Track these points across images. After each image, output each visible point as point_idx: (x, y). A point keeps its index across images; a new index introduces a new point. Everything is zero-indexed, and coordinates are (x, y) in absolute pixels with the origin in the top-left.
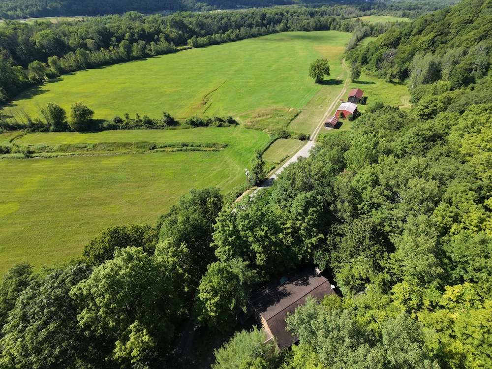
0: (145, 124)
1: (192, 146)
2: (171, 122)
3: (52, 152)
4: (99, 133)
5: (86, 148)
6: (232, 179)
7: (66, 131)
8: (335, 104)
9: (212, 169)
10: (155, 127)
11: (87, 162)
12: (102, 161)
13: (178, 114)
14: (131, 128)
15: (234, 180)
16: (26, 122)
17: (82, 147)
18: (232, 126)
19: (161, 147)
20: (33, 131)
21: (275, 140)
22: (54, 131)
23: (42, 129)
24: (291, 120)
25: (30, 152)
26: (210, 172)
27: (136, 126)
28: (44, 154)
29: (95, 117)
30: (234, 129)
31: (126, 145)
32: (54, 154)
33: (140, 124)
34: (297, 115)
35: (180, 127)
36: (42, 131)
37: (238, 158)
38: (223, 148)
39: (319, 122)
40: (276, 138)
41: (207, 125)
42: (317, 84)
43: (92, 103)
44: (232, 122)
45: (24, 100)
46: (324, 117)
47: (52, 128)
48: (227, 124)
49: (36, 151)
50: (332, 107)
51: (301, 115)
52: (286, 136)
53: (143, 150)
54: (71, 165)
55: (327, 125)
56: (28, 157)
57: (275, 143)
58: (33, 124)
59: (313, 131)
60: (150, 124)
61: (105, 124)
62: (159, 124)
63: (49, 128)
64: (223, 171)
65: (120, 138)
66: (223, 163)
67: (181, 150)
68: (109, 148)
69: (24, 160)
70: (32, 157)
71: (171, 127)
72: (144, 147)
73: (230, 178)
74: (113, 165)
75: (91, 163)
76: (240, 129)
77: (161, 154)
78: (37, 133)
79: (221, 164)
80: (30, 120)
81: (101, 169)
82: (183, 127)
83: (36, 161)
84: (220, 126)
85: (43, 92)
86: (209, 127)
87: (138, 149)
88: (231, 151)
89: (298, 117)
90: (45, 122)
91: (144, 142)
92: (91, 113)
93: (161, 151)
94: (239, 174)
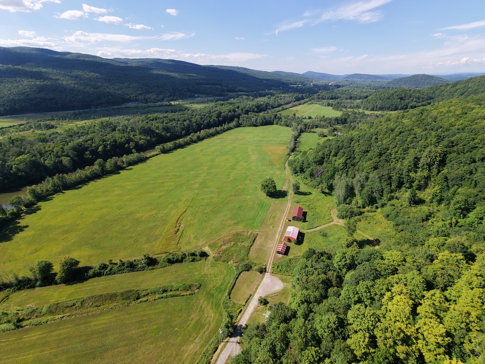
0: (127, 267)
1: (171, 291)
2: (152, 262)
3: (41, 316)
4: (85, 282)
5: (74, 307)
6: (208, 328)
7: (51, 285)
8: (283, 223)
9: (191, 318)
10: (136, 270)
11: (77, 325)
12: (90, 322)
13: (155, 248)
14: (114, 273)
15: (209, 330)
16: (13, 280)
17: (70, 305)
18: (203, 259)
19: (144, 296)
20: (20, 289)
21: (240, 273)
22: (40, 286)
23: (29, 286)
24: (251, 246)
25: (19, 321)
26: (189, 322)
27: (119, 271)
28: (34, 321)
29: (80, 265)
30: (205, 263)
31: (112, 297)
32: (44, 319)
33: (122, 268)
34: (255, 239)
35: (159, 266)
36: (28, 288)
37: (211, 301)
38: (198, 290)
39: (273, 247)
40: (240, 271)
41: (181, 261)
42: (268, 197)
43: (73, 241)
44: (204, 255)
45: (4, 243)
46: (276, 241)
47: (38, 283)
48: (198, 257)
49: (26, 318)
50: (281, 228)
51: (257, 238)
52: (248, 268)
53: (129, 301)
54: (63, 331)
55: (279, 252)
56: (18, 327)
57: (239, 277)
58: (20, 282)
59: (268, 260)
60: (132, 267)
61: (91, 273)
62: (139, 266)
63: (36, 283)
64: (199, 319)
65: (106, 287)
66: (199, 309)
67: (162, 298)
68: (96, 304)
69: (14, 331)
70: (22, 327)
71: (150, 267)
72: (128, 298)
73: (206, 328)
74: (102, 326)
75: (82, 326)
76: (210, 263)
77: (145, 305)
78: (22, 291)
79: (198, 311)
80: (17, 279)
81: (92, 333)
82: (161, 266)
83: (28, 331)
84: (193, 260)
85: (22, 229)
86: (184, 263)
87: (124, 301)
88: (205, 293)
89: (256, 241)
90: (33, 278)
91: (128, 292)
92: (77, 263)
93: (145, 301)
94: (213, 321)
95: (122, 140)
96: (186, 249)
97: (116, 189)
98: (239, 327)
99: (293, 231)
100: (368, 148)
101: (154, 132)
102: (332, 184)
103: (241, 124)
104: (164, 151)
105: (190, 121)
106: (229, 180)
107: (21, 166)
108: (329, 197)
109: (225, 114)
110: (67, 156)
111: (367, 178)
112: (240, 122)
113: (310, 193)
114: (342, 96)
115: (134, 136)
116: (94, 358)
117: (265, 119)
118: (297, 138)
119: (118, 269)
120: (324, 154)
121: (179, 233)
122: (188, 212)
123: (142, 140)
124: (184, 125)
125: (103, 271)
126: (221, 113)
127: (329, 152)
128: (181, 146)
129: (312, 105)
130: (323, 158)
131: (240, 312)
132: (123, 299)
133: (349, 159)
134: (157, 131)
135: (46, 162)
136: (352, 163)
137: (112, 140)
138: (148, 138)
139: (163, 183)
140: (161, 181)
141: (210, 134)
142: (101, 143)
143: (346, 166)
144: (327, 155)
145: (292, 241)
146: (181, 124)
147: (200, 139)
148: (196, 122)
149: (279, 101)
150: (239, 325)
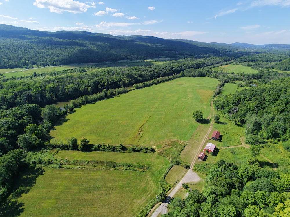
0: (111, 149)
1: (132, 167)
2: (124, 149)
3: (70, 165)
4: (90, 152)
5: (84, 164)
6: (150, 193)
7: (76, 150)
8: (205, 140)
9: (141, 185)
10: (115, 151)
11: (85, 173)
12: (91, 173)
13: (126, 141)
14: (105, 151)
15: (151, 194)
16: (61, 144)
17: (83, 162)
18: (152, 152)
19: (118, 166)
20: (63, 149)
21: (173, 166)
22: (71, 150)
23: (66, 149)
24: (181, 151)
25: (61, 164)
26: (140, 187)
27: (107, 150)
28: (67, 166)
29: (89, 143)
30: (152, 155)
31: (102, 163)
32: (71, 166)
33: (109, 149)
34: (185, 147)
35: (127, 151)
36: (66, 150)
37: (154, 178)
38: (147, 170)
39: (196, 154)
40: (173, 165)
41: (140, 151)
42: (197, 122)
43: (88, 130)
44: (153, 150)
45: (59, 126)
46: (198, 150)
47: (70, 148)
48: (149, 151)
49: (64, 164)
50: (203, 143)
51: (186, 146)
52: (178, 164)
53: (110, 167)
54: (79, 175)
55: (199, 158)
56: (60, 167)
57: (172, 168)
58: (63, 146)
59: (192, 161)
60: (114, 149)
61: (94, 148)
62: (117, 149)
63: (69, 148)
64: (146, 187)
65: (100, 157)
66: (146, 181)
67: (127, 169)
68: (94, 165)
69: (58, 169)
70: (62, 168)
71: (123, 151)
72: (110, 165)
73: (149, 193)
74: (96, 177)
75: (87, 174)
76: (155, 155)
77: (118, 171)
78: (64, 151)
79: (145, 182)
80: (62, 144)
81: (91, 180)
82: (128, 152)
83: (64, 170)
84: (146, 152)
85: (67, 120)
86: (141, 152)
87: (107, 167)
88: (150, 172)
89: (185, 148)
90: (68, 145)
91: (110, 162)
92: (88, 142)
93: (118, 169)
94: (153, 190)
95: (117, 80)
96: (143, 145)
97: (111, 106)
98: (168, 197)
99: (211, 146)
100: (277, 97)
101: (133, 77)
102: (243, 120)
103: (185, 75)
104: (138, 88)
105: (154, 72)
106: (173, 108)
107: (70, 90)
108: (240, 128)
109: (175, 68)
110: (90, 86)
111: (273, 119)
112: (184, 74)
113: (226, 124)
114: (260, 60)
115: (123, 78)
116: (90, 192)
117: (201, 73)
118: (222, 86)
119: (107, 149)
120: (240, 98)
121: (140, 135)
122: (147, 124)
123: (127, 81)
124: (150, 74)
125: (100, 148)
126: (173, 67)
127: (244, 97)
128: (147, 86)
129: (236, 65)
130: (240, 101)
131: (170, 189)
132: (107, 166)
133: (260, 103)
134: (135, 76)
135: (81, 88)
136: (262, 106)
137: (112, 80)
138: (130, 80)
139: (135, 106)
140: (134, 104)
141: (165, 80)
142: (106, 81)
143: (257, 108)
144: (243, 99)
145: (210, 152)
146: (149, 73)
147: (159, 82)
148: (157, 72)
149: (212, 61)
150: (168, 196)
